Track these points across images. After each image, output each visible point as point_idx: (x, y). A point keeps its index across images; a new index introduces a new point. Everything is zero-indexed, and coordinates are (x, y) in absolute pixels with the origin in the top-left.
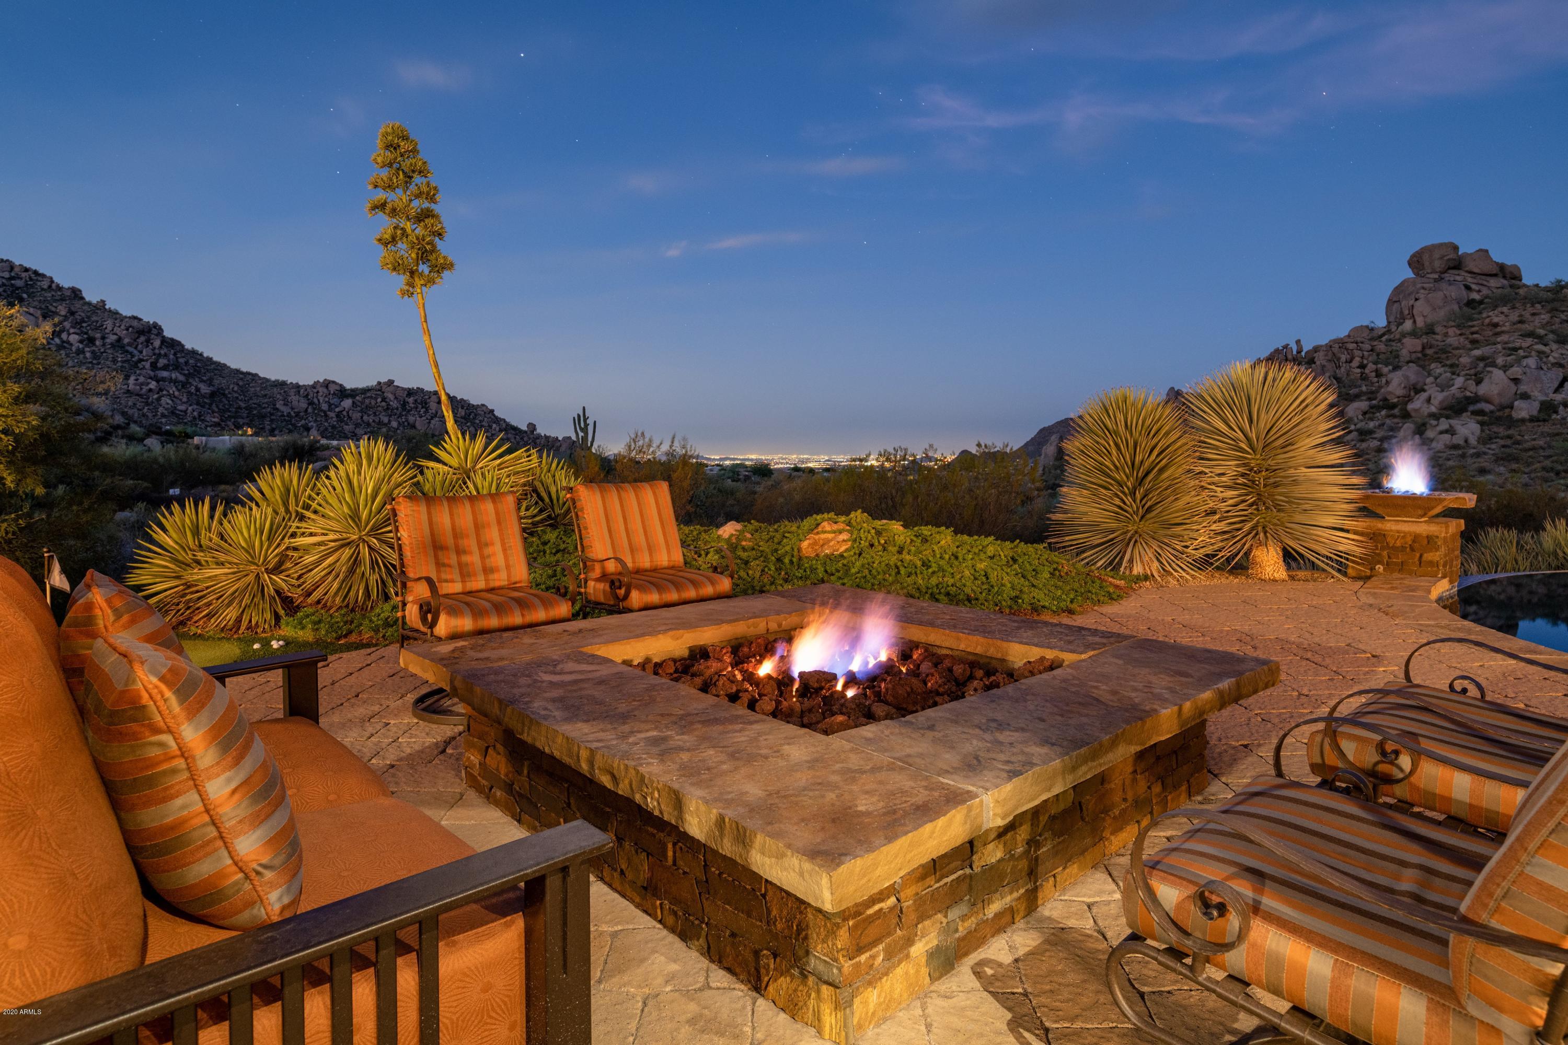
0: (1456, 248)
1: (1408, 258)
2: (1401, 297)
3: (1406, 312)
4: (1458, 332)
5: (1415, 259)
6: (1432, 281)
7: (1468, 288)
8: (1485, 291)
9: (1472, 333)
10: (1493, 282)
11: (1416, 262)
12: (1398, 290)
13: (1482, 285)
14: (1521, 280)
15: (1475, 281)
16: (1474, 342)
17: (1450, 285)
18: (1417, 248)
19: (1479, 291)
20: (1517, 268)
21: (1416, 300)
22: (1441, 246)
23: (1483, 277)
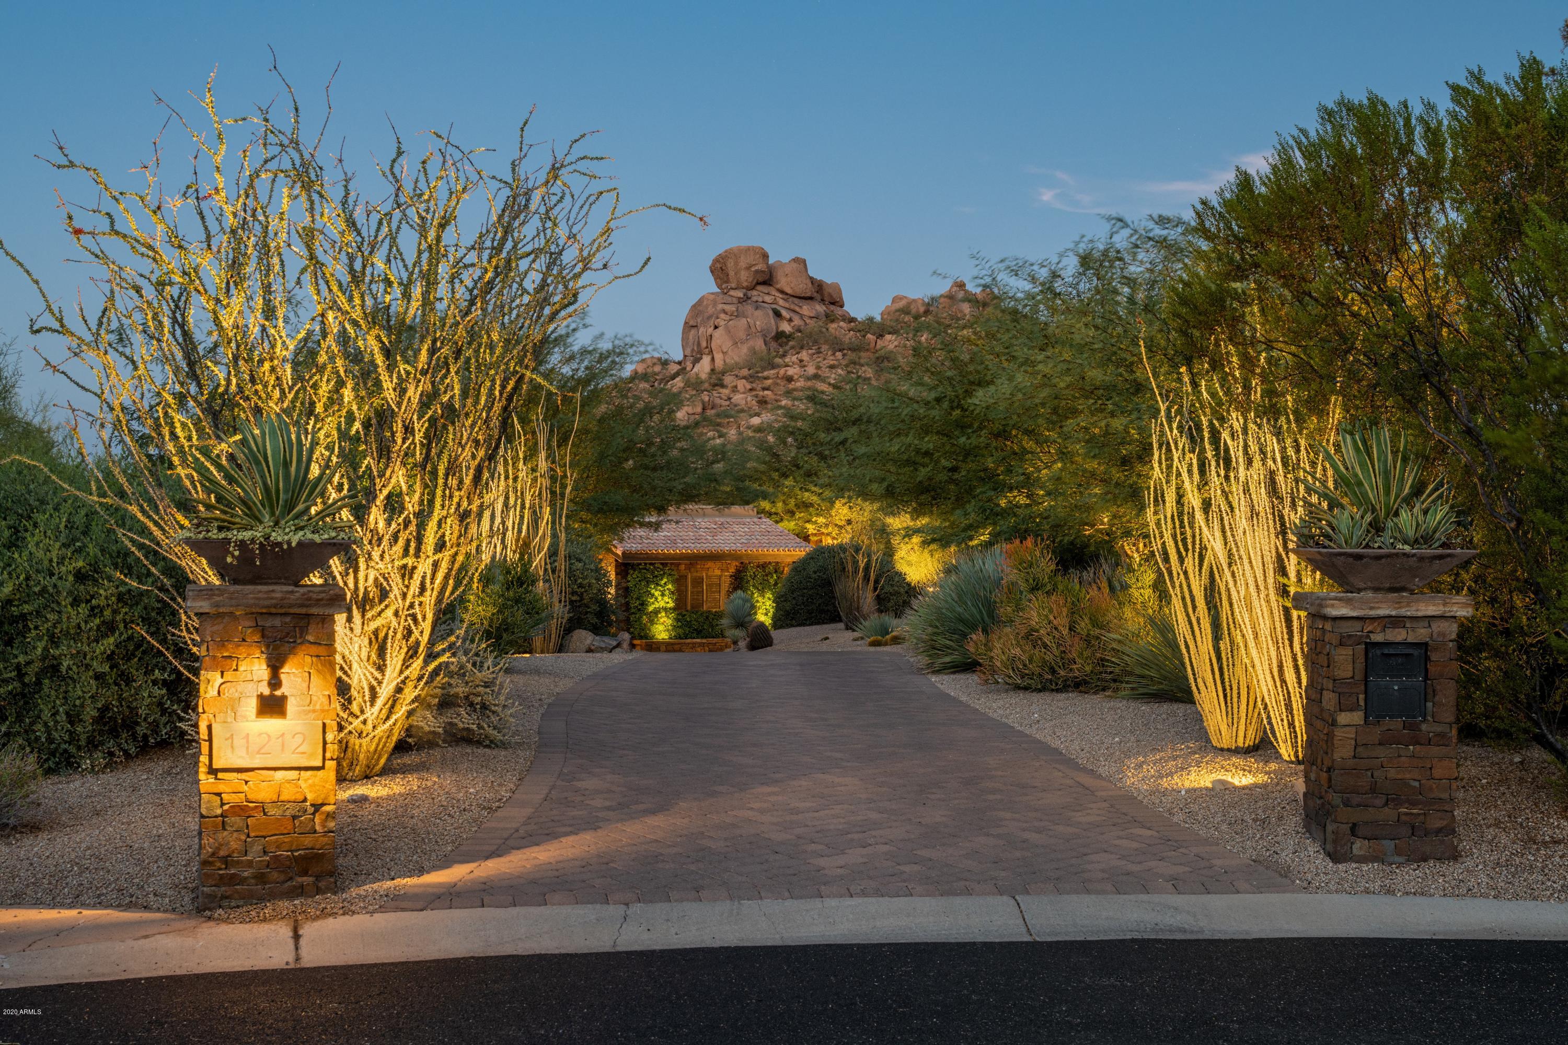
0: (765, 256)
1: (710, 263)
2: (699, 320)
3: (704, 344)
4: (749, 386)
5: (718, 265)
6: (735, 300)
7: (777, 314)
8: (797, 321)
9: (764, 389)
10: (806, 309)
11: (720, 269)
12: (697, 309)
13: (794, 311)
14: (842, 306)
15: (787, 305)
16: (763, 402)
17: (757, 308)
18: (720, 250)
19: (790, 320)
20: (836, 287)
21: (716, 327)
22: (748, 250)
23: (796, 301)
